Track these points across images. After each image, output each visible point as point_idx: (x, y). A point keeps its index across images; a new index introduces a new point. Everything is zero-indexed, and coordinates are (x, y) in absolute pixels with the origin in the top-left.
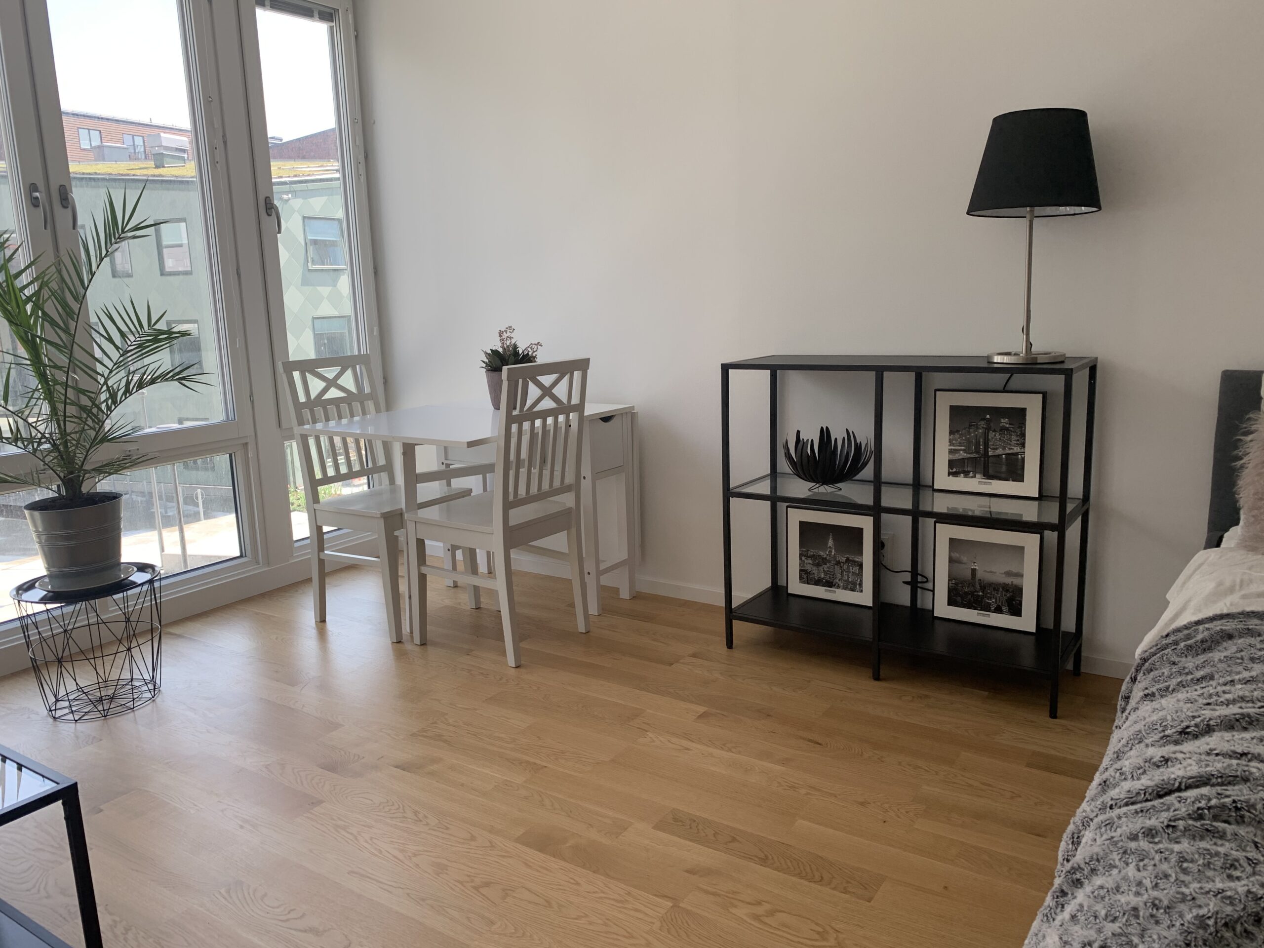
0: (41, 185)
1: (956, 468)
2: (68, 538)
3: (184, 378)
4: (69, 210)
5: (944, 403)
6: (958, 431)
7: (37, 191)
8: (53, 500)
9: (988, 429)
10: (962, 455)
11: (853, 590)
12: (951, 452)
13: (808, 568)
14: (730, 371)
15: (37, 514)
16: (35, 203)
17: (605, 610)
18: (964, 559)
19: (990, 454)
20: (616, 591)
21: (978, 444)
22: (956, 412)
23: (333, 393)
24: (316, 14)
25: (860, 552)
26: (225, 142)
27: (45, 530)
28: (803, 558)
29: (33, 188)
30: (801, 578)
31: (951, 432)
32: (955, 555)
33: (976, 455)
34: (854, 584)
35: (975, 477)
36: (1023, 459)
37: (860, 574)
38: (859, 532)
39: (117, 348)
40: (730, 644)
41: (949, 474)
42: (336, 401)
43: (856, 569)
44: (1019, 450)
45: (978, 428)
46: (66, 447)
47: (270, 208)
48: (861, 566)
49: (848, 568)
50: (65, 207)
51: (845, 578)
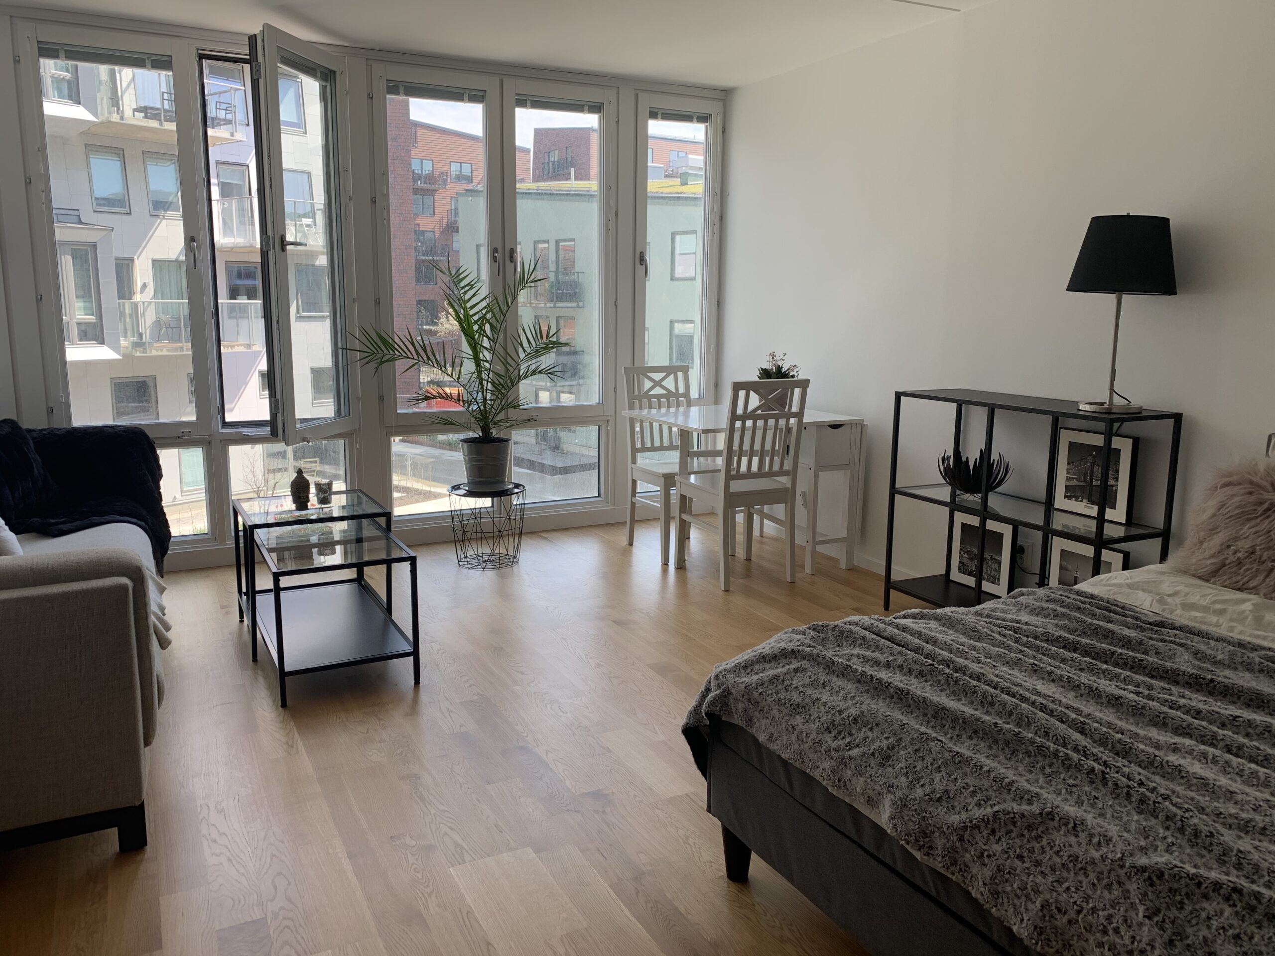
0: (500, 250)
1: (1071, 493)
2: (478, 460)
3: (550, 373)
4: (513, 264)
5: (1066, 438)
6: (1073, 463)
7: (497, 252)
8: (476, 438)
9: (1093, 463)
10: (1074, 482)
11: (993, 583)
12: (1068, 479)
13: (965, 561)
14: (902, 397)
15: (465, 444)
16: (495, 259)
17: (818, 571)
18: (1070, 567)
19: (1094, 483)
20: (836, 561)
21: (1086, 474)
22: (1072, 446)
23: (658, 391)
24: (695, 119)
25: (999, 551)
26: (617, 215)
27: (468, 454)
28: (962, 553)
29: (495, 250)
30: (959, 568)
31: (1069, 464)
32: (1064, 563)
33: (1084, 484)
34: (994, 577)
35: (1082, 501)
36: (1116, 490)
37: (999, 571)
38: (1000, 536)
39: (524, 351)
40: (887, 607)
41: (1066, 497)
42: (658, 397)
43: (996, 566)
44: (1114, 483)
45: (1086, 462)
46: (485, 407)
47: (642, 260)
48: (1000, 564)
49: (991, 565)
50: (512, 262)
51: (989, 572)
